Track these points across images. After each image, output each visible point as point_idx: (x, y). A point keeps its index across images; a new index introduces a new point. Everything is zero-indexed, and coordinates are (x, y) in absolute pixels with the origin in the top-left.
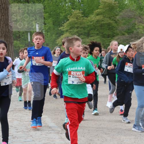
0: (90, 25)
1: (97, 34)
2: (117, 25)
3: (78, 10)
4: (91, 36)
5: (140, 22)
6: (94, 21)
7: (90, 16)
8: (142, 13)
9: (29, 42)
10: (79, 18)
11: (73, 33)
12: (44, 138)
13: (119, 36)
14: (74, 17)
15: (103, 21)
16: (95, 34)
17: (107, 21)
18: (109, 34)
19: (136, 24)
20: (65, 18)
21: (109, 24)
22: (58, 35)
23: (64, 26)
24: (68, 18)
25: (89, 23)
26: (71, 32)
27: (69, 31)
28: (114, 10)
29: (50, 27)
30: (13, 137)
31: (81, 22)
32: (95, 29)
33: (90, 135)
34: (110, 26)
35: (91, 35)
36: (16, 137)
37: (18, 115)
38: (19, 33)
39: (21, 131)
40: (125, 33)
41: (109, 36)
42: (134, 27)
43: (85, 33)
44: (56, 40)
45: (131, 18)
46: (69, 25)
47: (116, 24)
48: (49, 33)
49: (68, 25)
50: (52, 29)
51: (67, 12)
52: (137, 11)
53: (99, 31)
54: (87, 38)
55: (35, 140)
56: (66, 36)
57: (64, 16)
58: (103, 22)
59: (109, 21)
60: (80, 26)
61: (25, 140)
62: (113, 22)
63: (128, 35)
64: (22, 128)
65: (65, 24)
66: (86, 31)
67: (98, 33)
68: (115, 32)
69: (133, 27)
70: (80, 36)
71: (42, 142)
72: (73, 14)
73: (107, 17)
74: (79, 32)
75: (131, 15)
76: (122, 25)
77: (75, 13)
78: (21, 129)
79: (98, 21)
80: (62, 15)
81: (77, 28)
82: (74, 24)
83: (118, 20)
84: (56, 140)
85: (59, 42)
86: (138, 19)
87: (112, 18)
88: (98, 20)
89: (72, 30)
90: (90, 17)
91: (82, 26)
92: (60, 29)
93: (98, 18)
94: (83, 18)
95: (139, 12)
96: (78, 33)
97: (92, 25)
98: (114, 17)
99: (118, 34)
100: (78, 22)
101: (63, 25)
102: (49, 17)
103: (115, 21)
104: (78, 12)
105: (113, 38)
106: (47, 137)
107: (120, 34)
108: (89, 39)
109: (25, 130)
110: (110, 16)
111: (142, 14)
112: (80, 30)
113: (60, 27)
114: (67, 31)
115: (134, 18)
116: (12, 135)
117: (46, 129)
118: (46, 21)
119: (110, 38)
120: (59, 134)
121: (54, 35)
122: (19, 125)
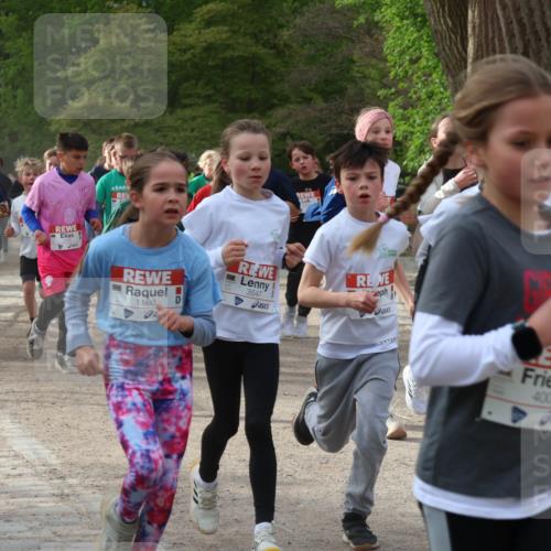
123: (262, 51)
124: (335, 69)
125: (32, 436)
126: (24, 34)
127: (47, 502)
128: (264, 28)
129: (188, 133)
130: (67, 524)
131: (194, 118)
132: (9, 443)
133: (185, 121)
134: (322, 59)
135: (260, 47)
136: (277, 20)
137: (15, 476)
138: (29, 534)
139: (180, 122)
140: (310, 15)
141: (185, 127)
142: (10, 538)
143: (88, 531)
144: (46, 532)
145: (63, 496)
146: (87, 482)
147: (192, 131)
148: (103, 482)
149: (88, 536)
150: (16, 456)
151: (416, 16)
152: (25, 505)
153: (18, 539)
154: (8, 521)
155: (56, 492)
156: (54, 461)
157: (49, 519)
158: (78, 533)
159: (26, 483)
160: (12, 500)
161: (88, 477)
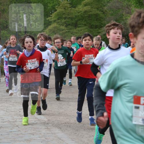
1: (85, 25)
2: (105, 15)
3: (66, 1)
4: (79, 27)
5: (128, 13)
6: (81, 12)
7: (78, 6)
8: (130, 3)
9: (17, 32)
10: (66, 8)
11: (61, 23)
12: (30, 128)
14: (62, 7)
16: (83, 24)
17: (95, 11)
18: (97, 24)
19: (123, 15)
20: (53, 8)
21: (97, 15)
22: (45, 26)
24: (56, 9)
25: (77, 14)
26: (58, 22)
27: (56, 21)
28: (101, 1)
31: (68, 12)
32: (82, 20)
33: (76, 125)
34: (98, 17)
36: (1, 127)
37: (4, 105)
38: (7, 22)
39: (8, 121)
41: (96, 27)
42: (122, 18)
43: (72, 23)
44: (44, 30)
45: (119, 9)
46: (57, 15)
49: (56, 16)
51: (54, 3)
52: (125, 2)
53: (87, 22)
54: (74, 29)
55: (21, 130)
56: (54, 26)
57: (52, 6)
58: (90, 13)
59: (97, 12)
60: (68, 17)
61: (11, 131)
62: (100, 12)
65: (53, 14)
66: (74, 21)
67: (86, 23)
68: (103, 22)
69: (120, 17)
70: (68, 27)
71: (28, 132)
72: (61, 4)
73: (95, 8)
75: (118, 6)
76: (110, 16)
77: (63, 4)
78: (7, 119)
79: (85, 12)
80: (50, 5)
81: (65, 18)
82: (62, 15)
83: (106, 11)
84: (42, 130)
85: (47, 32)
86: (126, 10)
87: (100, 9)
88: (86, 11)
89: (59, 20)
90: (78, 8)
91: (70, 16)
92: (47, 19)
93: (86, 8)
94: (71, 8)
95: (127, 3)
96: (65, 23)
97: (80, 16)
98: (101, 8)
100: (66, 12)
101: (50, 15)
103: (103, 11)
104: (66, 2)
105: (101, 29)
106: (33, 128)
108: (76, 29)
109: (11, 120)
110: (98, 7)
111: (129, 5)
112: (67, 20)
113: (47, 17)
114: (55, 21)
115: (121, 9)
117: (32, 119)
119: (97, 29)
120: (45, 124)
122: (5, 115)
128: (100, 6)
129: (80, 34)
130: (49, 136)
131: (81, 30)
133: (79, 31)
134: (115, 14)
135: (99, 11)
136: (103, 4)
137: (35, 123)
139: (77, 31)
140: (112, 3)
141: (79, 32)
142: (34, 140)
147: (81, 33)
149: (54, 139)
150: (36, 118)
151: (140, 3)
152: (38, 131)
153: (37, 140)
154: (33, 135)
155: (46, 128)
156: (45, 119)
157: (44, 135)
158: (52, 138)
160: (34, 130)
161: (54, 124)
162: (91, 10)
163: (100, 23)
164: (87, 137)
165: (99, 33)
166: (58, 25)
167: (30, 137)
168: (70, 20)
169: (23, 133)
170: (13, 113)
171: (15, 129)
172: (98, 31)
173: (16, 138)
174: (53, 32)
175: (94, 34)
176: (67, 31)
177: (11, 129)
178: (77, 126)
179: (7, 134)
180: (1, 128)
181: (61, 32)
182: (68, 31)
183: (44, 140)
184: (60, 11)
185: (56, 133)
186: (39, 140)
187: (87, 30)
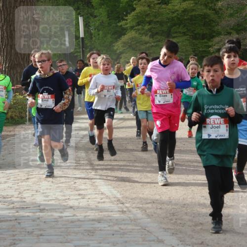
0: (172, 17)
1: (184, 34)
2: (219, 17)
4: (174, 37)
6: (178, 11)
7: (172, 1)
10: (152, 5)
11: (143, 32)
12: (94, 211)
13: (222, 36)
14: (144, 4)
15: (193, 10)
16: (180, 33)
17: (201, 10)
18: (205, 32)
20: (129, 5)
21: (204, 16)
22: (116, 36)
23: (127, 20)
24: (134, 6)
25: (171, 15)
26: (139, 30)
27: (134, 28)
29: (102, 22)
30: (40, 209)
31: (156, 12)
32: (179, 25)
34: (207, 20)
35: (173, 35)
39: (54, 198)
40: (232, 31)
41: (203, 37)
43: (162, 31)
44: (114, 43)
45: (243, 5)
46: (136, 17)
47: (216, 16)
48: (101, 32)
49: (135, 19)
50: (107, 25)
53: (187, 29)
55: (77, 215)
56: (131, 36)
57: (127, 2)
58: (194, 13)
59: (205, 11)
60: (154, 20)
61: (61, 215)
62: (211, 11)
63: (238, 34)
64: (55, 195)
65: (128, 15)
66: (165, 28)
67: (185, 31)
68: (215, 29)
70: (155, 37)
73: (201, 5)
74: (153, 29)
76: (227, 18)
78: (53, 196)
79: (185, 11)
80: (124, 1)
81: (150, 23)
82: (144, 17)
83: (220, 9)
84: (114, 214)
85: (119, 47)
87: (210, 5)
88: (186, 9)
89: (140, 27)
90: (173, 4)
91: (157, 20)
93: (185, 5)
94: (158, 6)
96: (150, 31)
97: (175, 18)
98: (213, 5)
99: (219, 34)
100: (151, 12)
101: (124, 17)
102: (101, 4)
103: (214, 10)
105: (212, 40)
106: (98, 210)
107: (223, 32)
109: (60, 198)
110: (206, 3)
112: (154, 26)
113: (119, 21)
114: (132, 28)
116: (39, 206)
117: (96, 195)
118: (96, 11)
119: (206, 40)
120: (118, 204)
121: (109, 36)
122: (50, 189)
123: (208, 12)
124: (242, 19)
125: (109, 185)
126: (103, 6)
127: (116, 214)
130: (125, 224)
132: (99, 188)
134: (236, 15)
135: (208, 10)
137: (102, 202)
138: (109, 228)
142: (100, 230)
143: (134, 227)
144: (116, 228)
145: (123, 212)
146: (134, 205)
148: (141, 206)
149: (135, 229)
150: (102, 194)
152: (107, 215)
153: (104, 230)
154: (99, 222)
155: (120, 210)
156: (119, 196)
157: (117, 222)
158: (130, 228)
159: (107, 205)
160: (100, 213)
161: (134, 203)
162: (195, 8)
163: (210, 29)
164: (191, 226)
165: (210, 47)
166: (137, 35)
167: (93, 226)
168: (158, 25)
169: (81, 219)
170: (63, 185)
171: (67, 212)
172: (207, 44)
173: (69, 228)
174: (130, 46)
175: (200, 49)
176: (153, 44)
177: (61, 212)
178: (173, 207)
179: (53, 220)
180: (45, 211)
181: (143, 47)
182: (155, 44)
183: (118, 231)
184: (142, 11)
185: (137, 219)
186: (108, 230)
187: (187, 42)
